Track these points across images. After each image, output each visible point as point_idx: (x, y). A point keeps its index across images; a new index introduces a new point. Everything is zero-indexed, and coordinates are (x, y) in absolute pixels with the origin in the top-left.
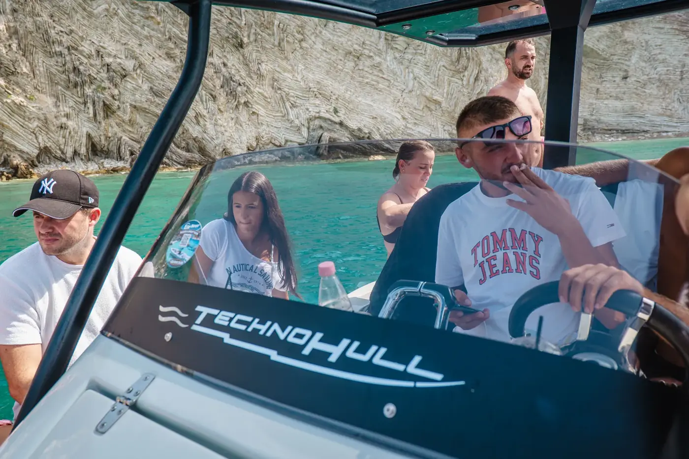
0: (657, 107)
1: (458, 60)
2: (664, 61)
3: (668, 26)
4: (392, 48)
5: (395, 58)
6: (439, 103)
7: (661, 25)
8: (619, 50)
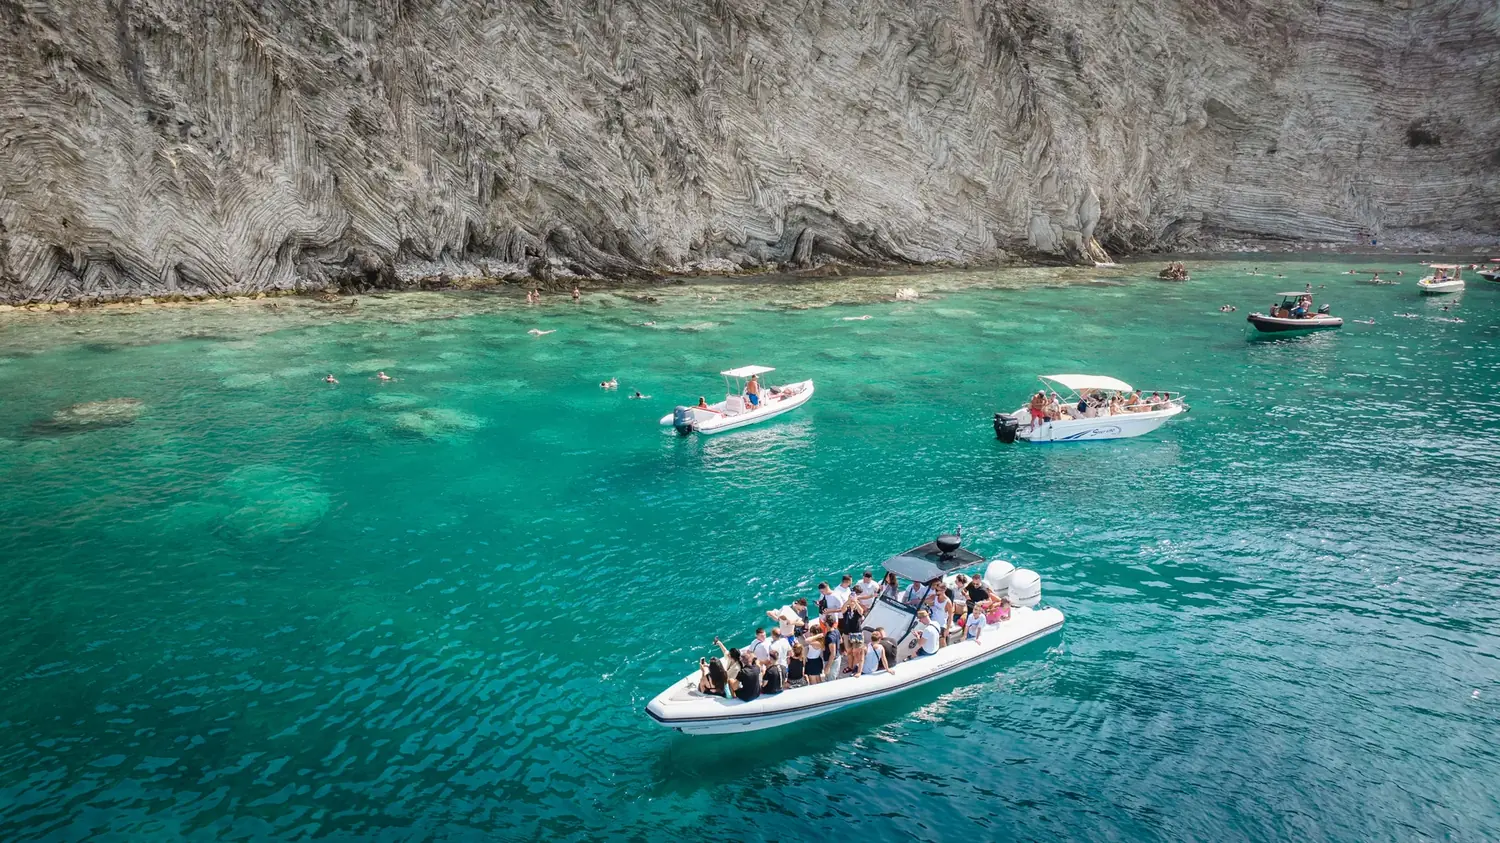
0: (1316, 200)
1: (1018, 125)
2: (1334, 127)
3: (1345, 71)
4: (918, 100)
5: (921, 114)
6: (982, 187)
7: (1335, 70)
8: (1265, 108)
